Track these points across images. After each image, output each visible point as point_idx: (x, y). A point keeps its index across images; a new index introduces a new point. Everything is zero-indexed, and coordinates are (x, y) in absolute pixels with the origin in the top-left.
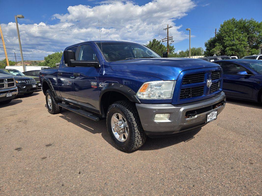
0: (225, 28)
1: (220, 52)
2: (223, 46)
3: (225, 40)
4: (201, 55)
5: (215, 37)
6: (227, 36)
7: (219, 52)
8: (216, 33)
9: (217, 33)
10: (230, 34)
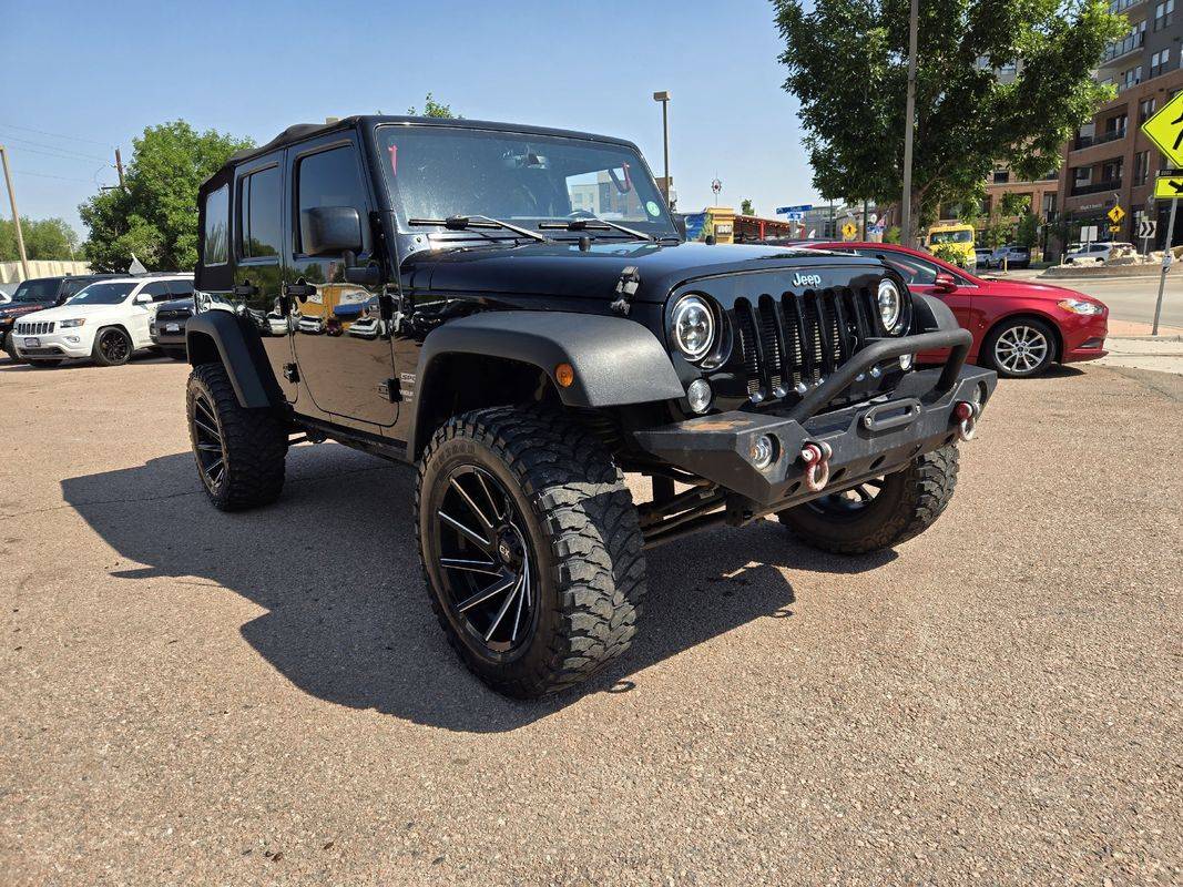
0: (156, 155)
1: (155, 253)
2: (162, 229)
3: (164, 205)
4: (66, 257)
5: (122, 188)
6: (169, 190)
7: (151, 251)
8: (120, 170)
9: (125, 172)
10: (181, 185)
